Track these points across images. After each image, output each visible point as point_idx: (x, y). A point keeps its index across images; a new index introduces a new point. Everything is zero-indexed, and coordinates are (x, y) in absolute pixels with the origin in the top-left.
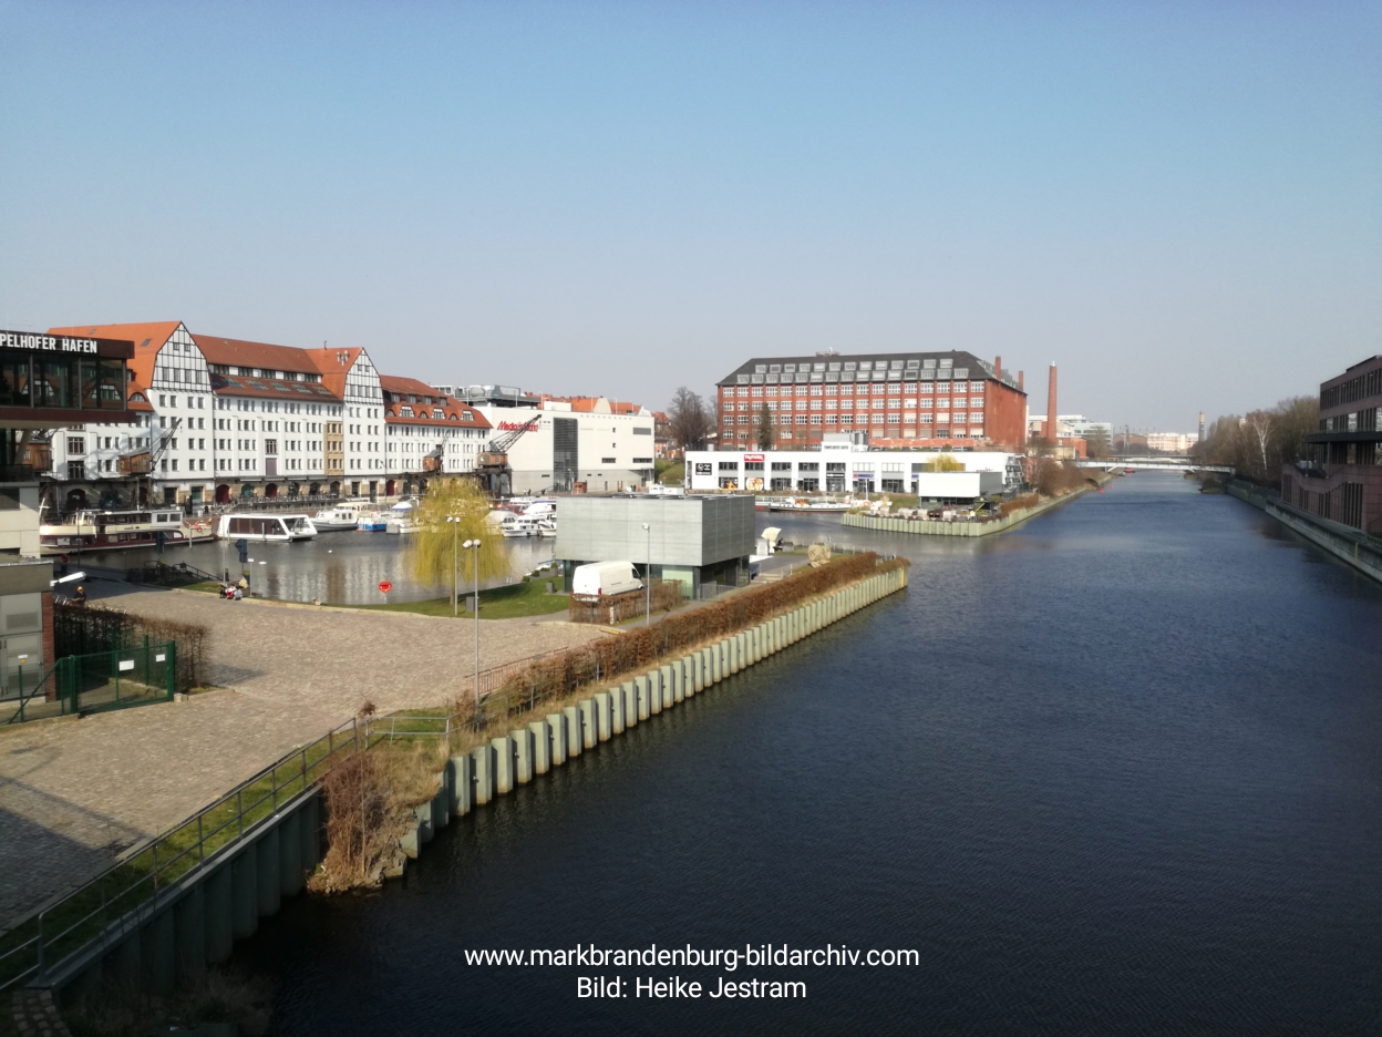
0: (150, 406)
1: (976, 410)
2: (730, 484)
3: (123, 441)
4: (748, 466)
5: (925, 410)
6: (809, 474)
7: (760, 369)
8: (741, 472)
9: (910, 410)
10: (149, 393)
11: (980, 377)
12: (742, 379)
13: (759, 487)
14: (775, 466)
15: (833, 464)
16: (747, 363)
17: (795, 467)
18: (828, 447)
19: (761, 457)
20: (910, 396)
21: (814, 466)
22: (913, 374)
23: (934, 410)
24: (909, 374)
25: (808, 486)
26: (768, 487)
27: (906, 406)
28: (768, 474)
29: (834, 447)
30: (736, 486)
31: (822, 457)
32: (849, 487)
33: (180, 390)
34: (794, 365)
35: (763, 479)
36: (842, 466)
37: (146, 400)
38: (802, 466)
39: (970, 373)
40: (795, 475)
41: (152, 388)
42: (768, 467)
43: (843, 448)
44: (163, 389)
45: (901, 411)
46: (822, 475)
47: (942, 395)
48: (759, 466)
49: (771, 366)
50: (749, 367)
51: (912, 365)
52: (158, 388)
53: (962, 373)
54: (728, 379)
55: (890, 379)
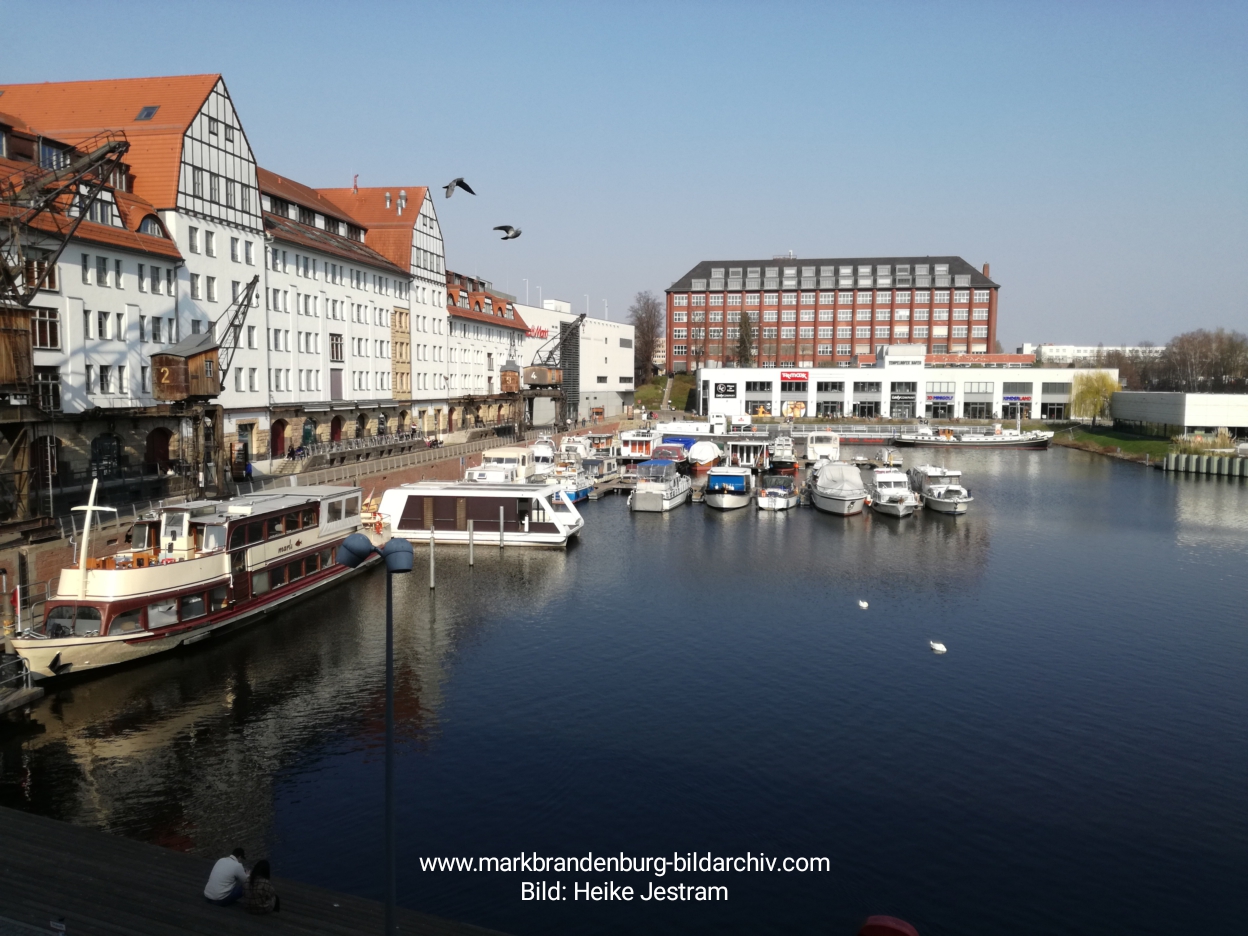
0: (174, 248)
1: (979, 322)
2: (761, 409)
3: (130, 327)
4: (786, 387)
5: (920, 323)
6: (868, 397)
7: (717, 273)
8: (776, 392)
9: (901, 322)
10: (171, 219)
11: (986, 285)
12: (698, 284)
13: (800, 413)
14: (822, 387)
15: (900, 384)
16: (697, 267)
17: (849, 388)
18: (894, 363)
19: (803, 376)
20: (902, 306)
21: (876, 386)
22: (906, 281)
23: (930, 323)
24: (901, 281)
25: (868, 410)
26: (812, 412)
27: (897, 317)
28: (812, 396)
29: (903, 363)
30: (770, 411)
31: (885, 376)
32: (921, 411)
33: (221, 221)
34: (759, 269)
35: (805, 403)
36: (912, 386)
37: (166, 235)
38: (859, 387)
39: (973, 281)
40: (849, 399)
41: (176, 209)
42: (812, 387)
43: (914, 363)
44: (196, 214)
45: (891, 323)
46: (885, 398)
47: (941, 306)
48: (801, 386)
49: (731, 270)
50: (704, 270)
51: (901, 270)
52: (187, 212)
53: (963, 280)
54: (676, 285)
55: (879, 286)
